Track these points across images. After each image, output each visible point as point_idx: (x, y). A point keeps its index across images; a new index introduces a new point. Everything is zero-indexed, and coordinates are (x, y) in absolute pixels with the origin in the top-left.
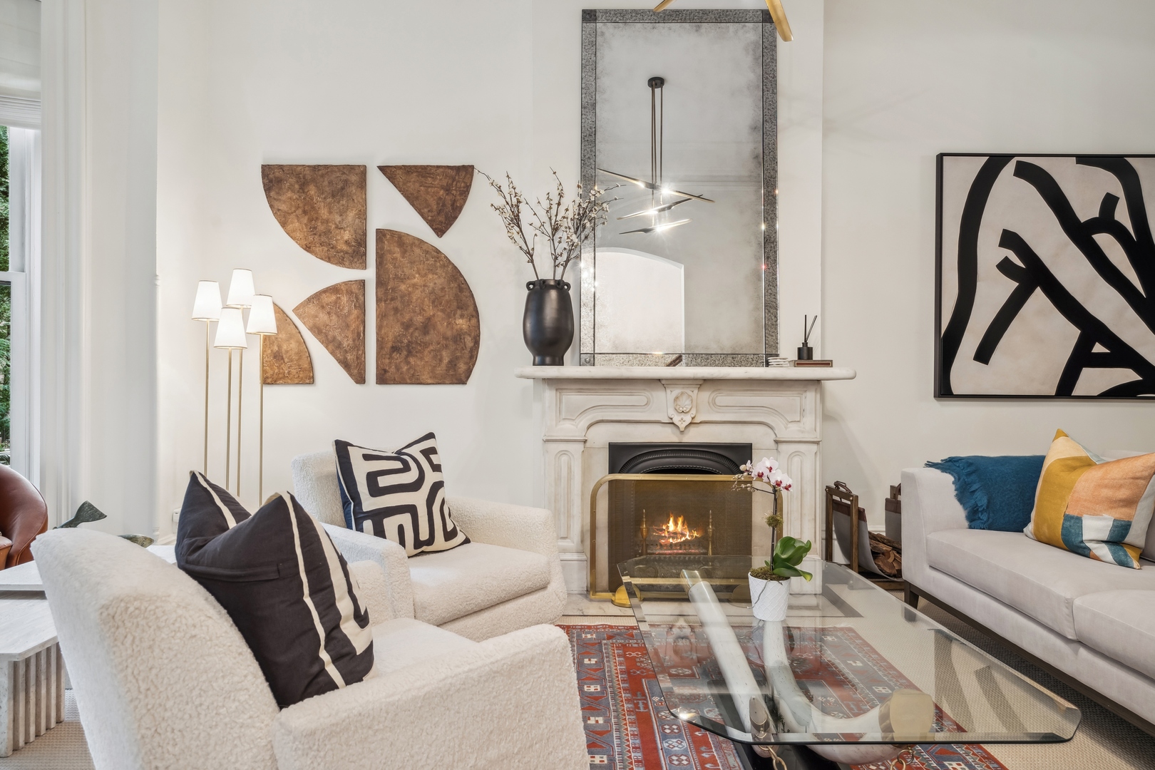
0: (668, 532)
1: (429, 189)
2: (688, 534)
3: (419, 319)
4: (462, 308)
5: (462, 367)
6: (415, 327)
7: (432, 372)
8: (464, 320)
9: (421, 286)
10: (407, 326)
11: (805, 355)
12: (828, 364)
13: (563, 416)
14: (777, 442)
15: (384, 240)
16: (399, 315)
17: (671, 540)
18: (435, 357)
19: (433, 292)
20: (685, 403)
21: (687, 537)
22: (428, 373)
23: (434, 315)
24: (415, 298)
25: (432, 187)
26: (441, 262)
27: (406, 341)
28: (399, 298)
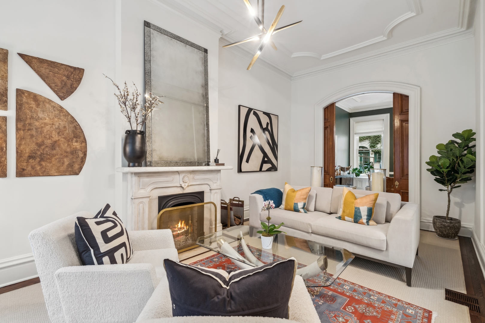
0: (178, 228)
1: (56, 75)
2: (185, 228)
3: (48, 142)
4: (77, 138)
5: (76, 166)
6: (46, 146)
7: (57, 169)
8: (78, 144)
9: (50, 124)
10: (39, 145)
11: (217, 161)
12: (223, 165)
13: (141, 187)
14: (210, 190)
15: (23, 96)
16: (34, 138)
17: (179, 232)
18: (59, 161)
19: (58, 128)
20: (186, 179)
21: (185, 229)
22: (55, 170)
23: (59, 140)
24: (46, 130)
25: (58, 74)
26: (64, 113)
27: (39, 153)
28: (34, 129)
